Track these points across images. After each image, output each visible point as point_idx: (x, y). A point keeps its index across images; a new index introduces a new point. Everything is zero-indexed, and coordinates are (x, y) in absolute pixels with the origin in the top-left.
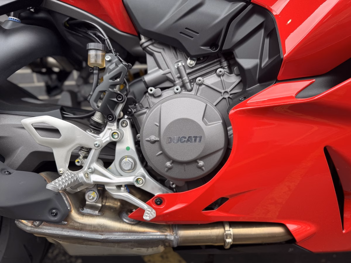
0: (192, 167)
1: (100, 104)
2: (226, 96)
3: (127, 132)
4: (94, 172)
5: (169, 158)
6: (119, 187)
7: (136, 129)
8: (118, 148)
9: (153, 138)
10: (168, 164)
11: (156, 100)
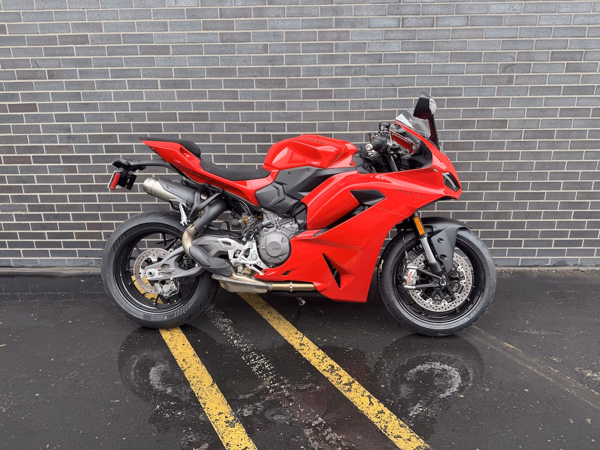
0: (277, 259)
1: (245, 235)
2: (293, 232)
3: (254, 244)
4: (242, 259)
5: (269, 255)
6: (251, 265)
7: (258, 244)
8: (251, 250)
9: (264, 248)
10: (269, 257)
11: (266, 233)
